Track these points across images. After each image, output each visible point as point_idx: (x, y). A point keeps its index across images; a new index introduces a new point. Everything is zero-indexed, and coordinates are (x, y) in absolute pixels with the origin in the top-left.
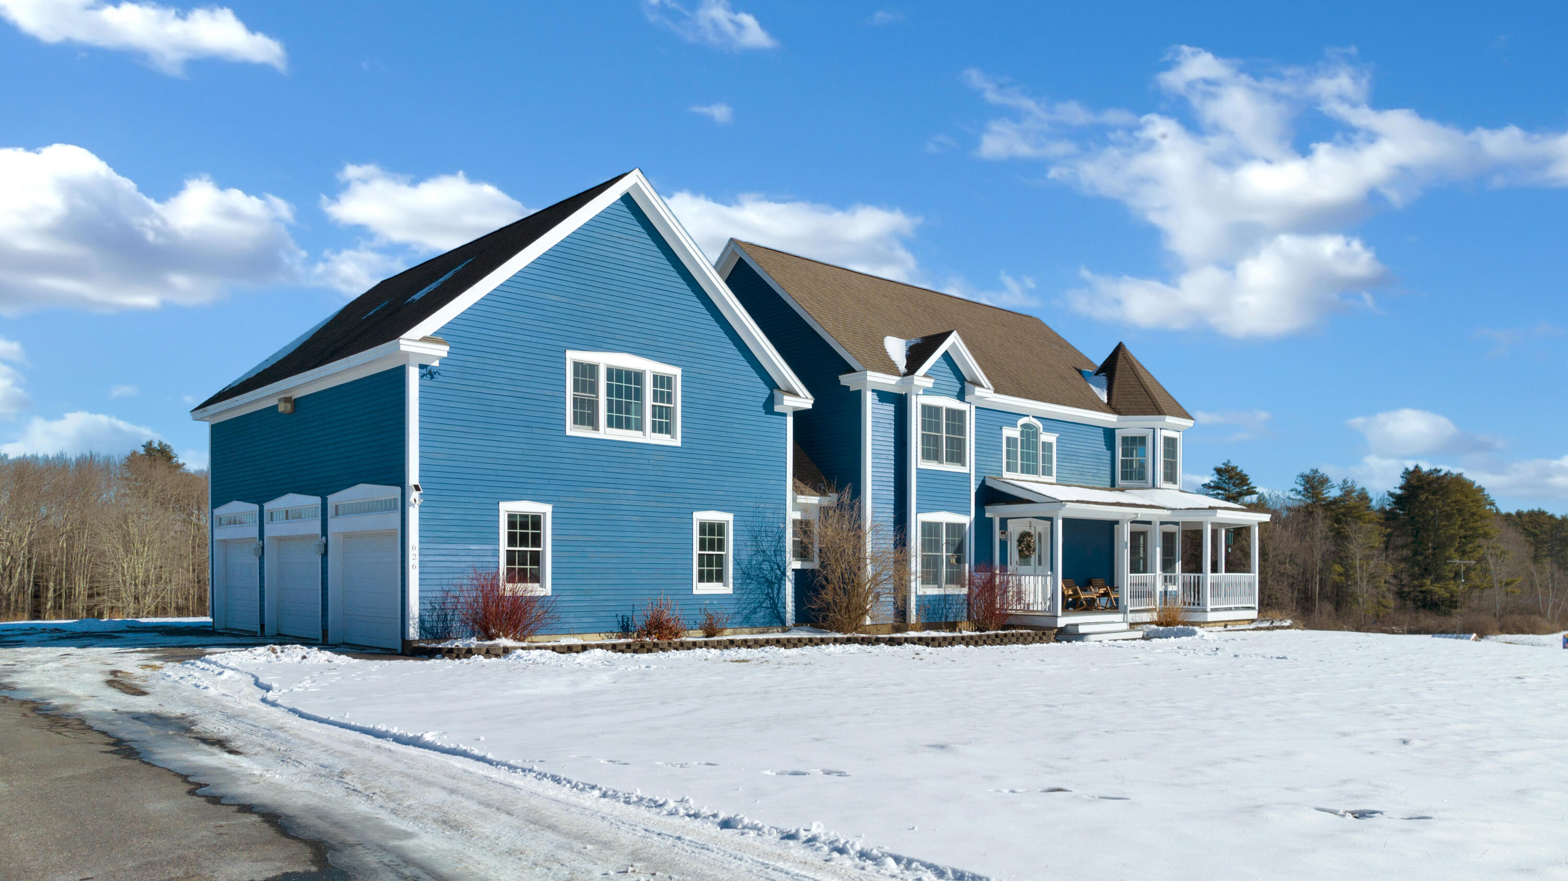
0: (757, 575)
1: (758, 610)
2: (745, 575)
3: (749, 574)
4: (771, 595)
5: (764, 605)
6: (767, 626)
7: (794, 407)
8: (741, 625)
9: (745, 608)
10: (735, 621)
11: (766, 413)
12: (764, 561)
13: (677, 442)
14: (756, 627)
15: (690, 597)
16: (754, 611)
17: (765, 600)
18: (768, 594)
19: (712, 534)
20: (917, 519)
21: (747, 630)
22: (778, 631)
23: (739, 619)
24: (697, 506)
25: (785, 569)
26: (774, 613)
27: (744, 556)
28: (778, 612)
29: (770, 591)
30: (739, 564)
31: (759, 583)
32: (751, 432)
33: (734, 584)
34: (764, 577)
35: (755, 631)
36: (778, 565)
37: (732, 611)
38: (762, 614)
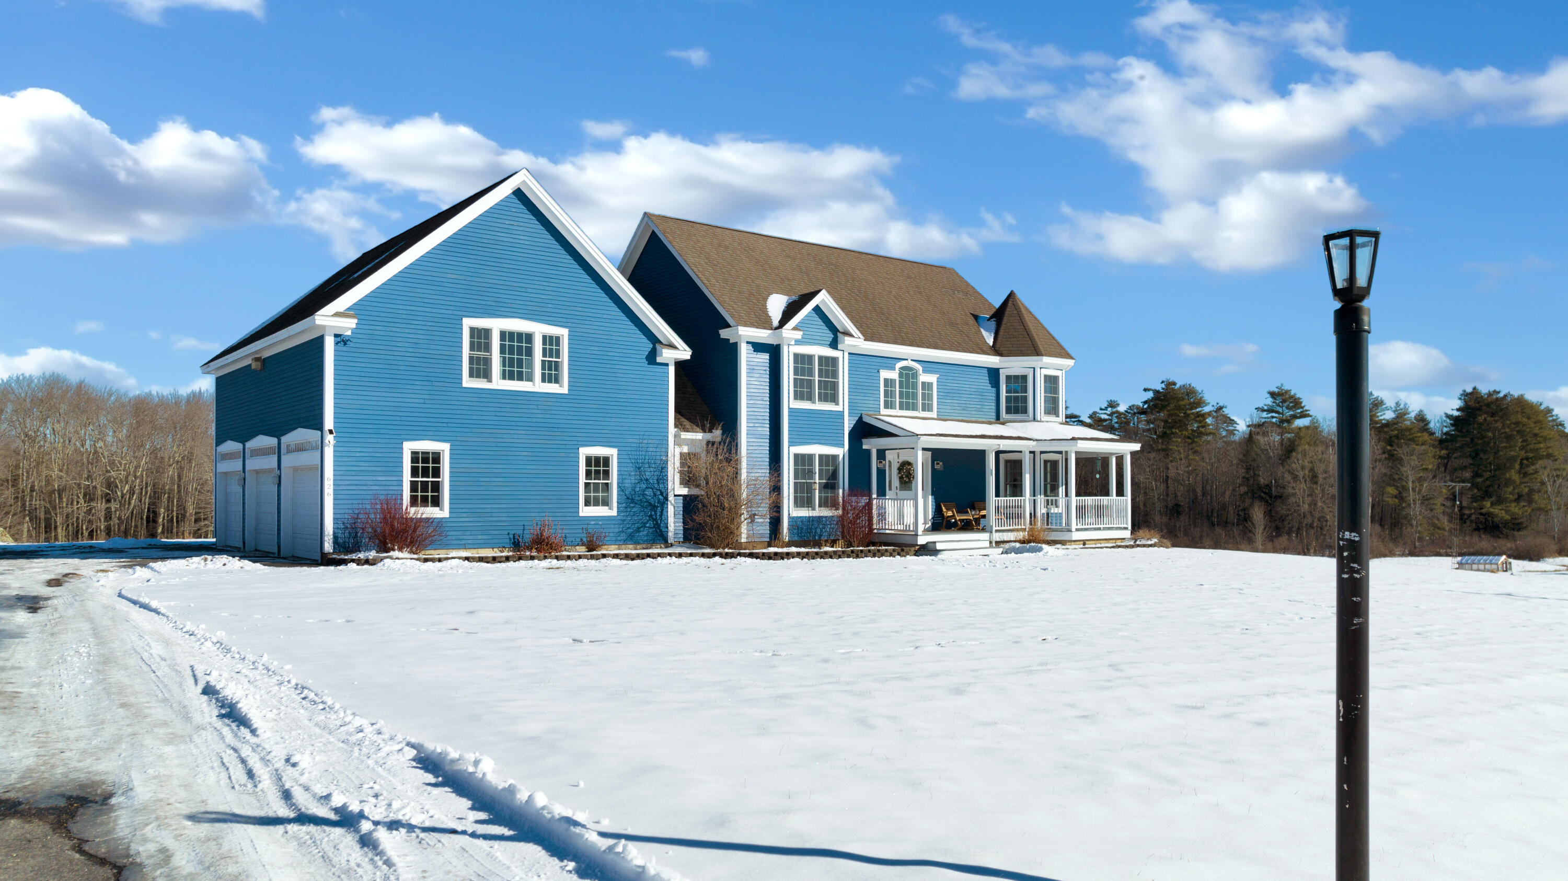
0: (641, 500)
1: (642, 529)
2: (629, 500)
3: (632, 499)
4: (654, 517)
5: (648, 525)
6: (652, 543)
7: (675, 359)
8: (625, 542)
9: (629, 528)
10: (619, 538)
11: (648, 364)
12: (647, 488)
13: (565, 390)
14: (639, 543)
15: (576, 518)
16: (638, 530)
17: (648, 521)
18: (651, 516)
19: (598, 466)
20: (789, 452)
21: (631, 546)
22: (661, 547)
23: (623, 536)
24: (582, 443)
25: (667, 495)
26: (657, 532)
27: (628, 484)
28: (661, 531)
29: (653, 513)
30: (623, 491)
31: (642, 506)
32: (634, 380)
33: (618, 508)
34: (647, 502)
35: (638, 547)
36: (661, 491)
37: (617, 530)
38: (645, 533)
